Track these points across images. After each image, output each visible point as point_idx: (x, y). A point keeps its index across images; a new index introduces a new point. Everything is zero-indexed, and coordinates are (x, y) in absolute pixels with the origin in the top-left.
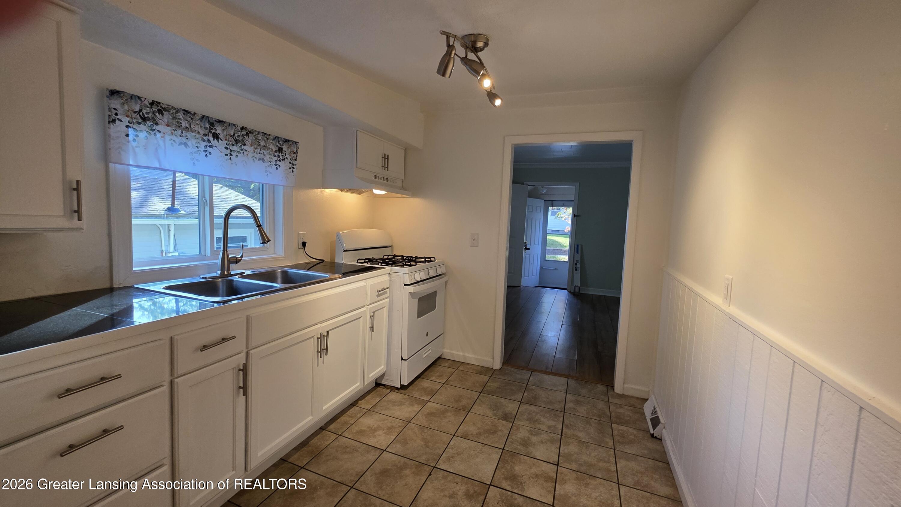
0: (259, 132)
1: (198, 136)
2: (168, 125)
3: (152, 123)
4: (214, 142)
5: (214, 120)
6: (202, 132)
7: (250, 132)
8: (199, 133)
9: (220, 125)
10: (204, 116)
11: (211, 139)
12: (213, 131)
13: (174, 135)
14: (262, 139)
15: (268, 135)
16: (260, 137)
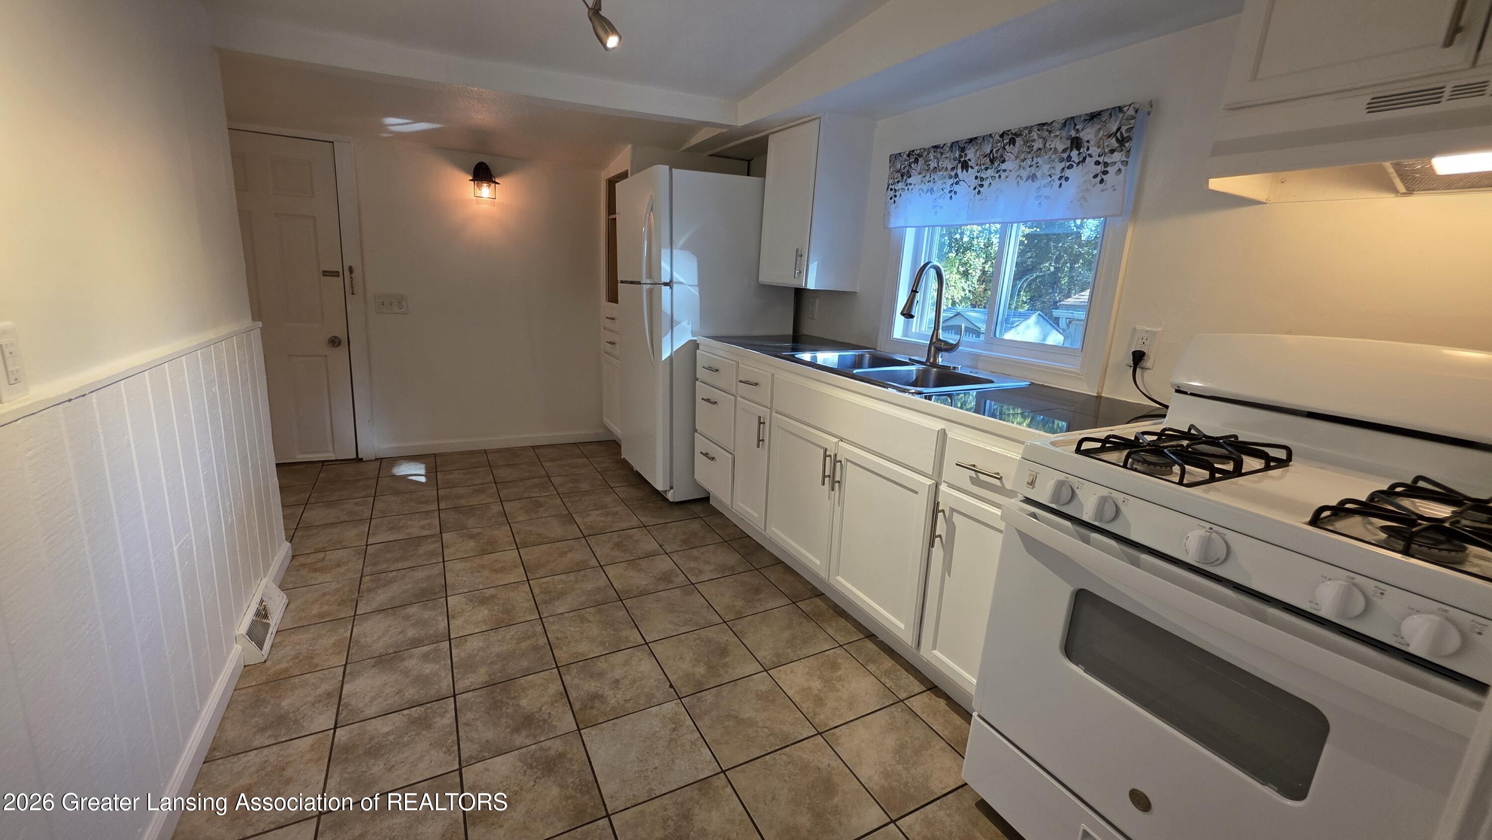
0: (1031, 127)
1: (945, 173)
2: (920, 174)
3: (906, 178)
4: (962, 174)
5: (965, 141)
7: (1016, 134)
8: (946, 169)
9: (971, 145)
10: (953, 143)
11: (959, 171)
12: (962, 159)
13: (923, 183)
14: (1037, 138)
15: (1052, 123)
16: (1034, 135)
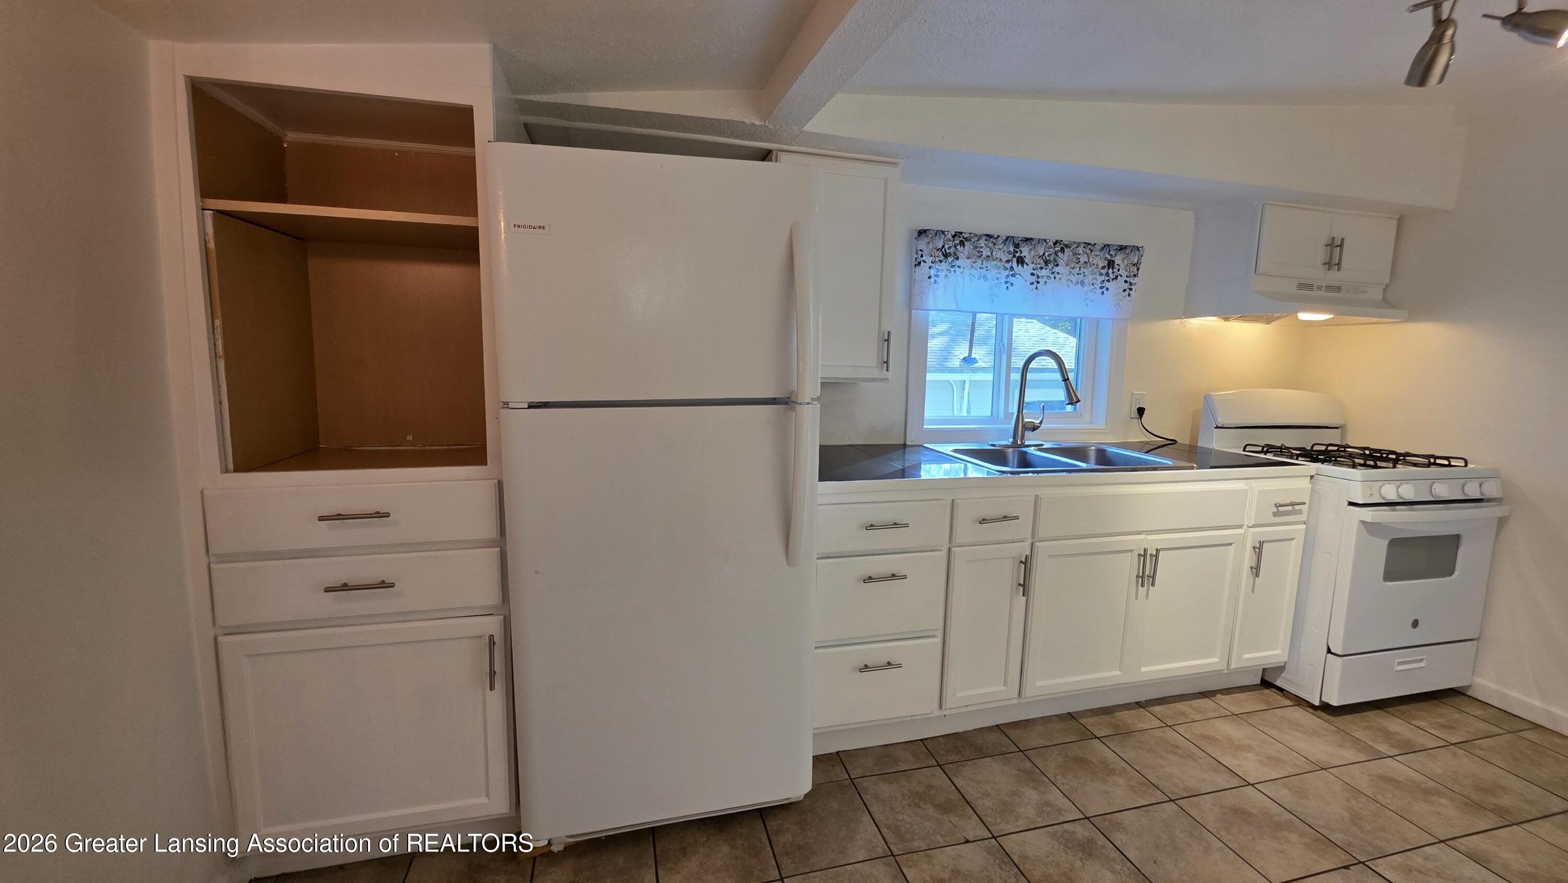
0: (1079, 243)
1: (999, 264)
2: (968, 258)
3: (952, 259)
4: (1018, 269)
5: (1020, 239)
6: (1005, 259)
7: (1067, 246)
8: (1001, 260)
9: (1027, 244)
10: (1008, 237)
11: (1015, 264)
12: (1017, 255)
13: (973, 268)
14: (1082, 253)
15: (1095, 244)
16: (1080, 250)
